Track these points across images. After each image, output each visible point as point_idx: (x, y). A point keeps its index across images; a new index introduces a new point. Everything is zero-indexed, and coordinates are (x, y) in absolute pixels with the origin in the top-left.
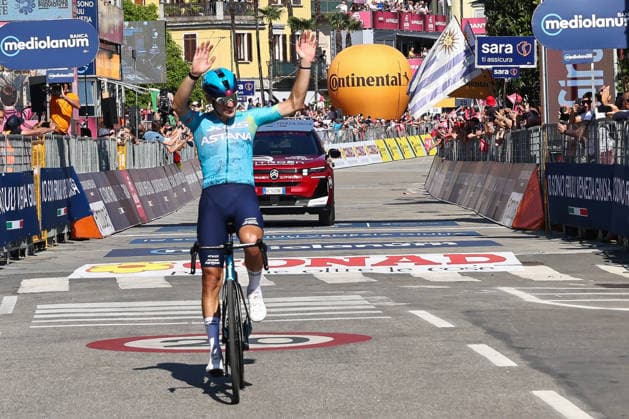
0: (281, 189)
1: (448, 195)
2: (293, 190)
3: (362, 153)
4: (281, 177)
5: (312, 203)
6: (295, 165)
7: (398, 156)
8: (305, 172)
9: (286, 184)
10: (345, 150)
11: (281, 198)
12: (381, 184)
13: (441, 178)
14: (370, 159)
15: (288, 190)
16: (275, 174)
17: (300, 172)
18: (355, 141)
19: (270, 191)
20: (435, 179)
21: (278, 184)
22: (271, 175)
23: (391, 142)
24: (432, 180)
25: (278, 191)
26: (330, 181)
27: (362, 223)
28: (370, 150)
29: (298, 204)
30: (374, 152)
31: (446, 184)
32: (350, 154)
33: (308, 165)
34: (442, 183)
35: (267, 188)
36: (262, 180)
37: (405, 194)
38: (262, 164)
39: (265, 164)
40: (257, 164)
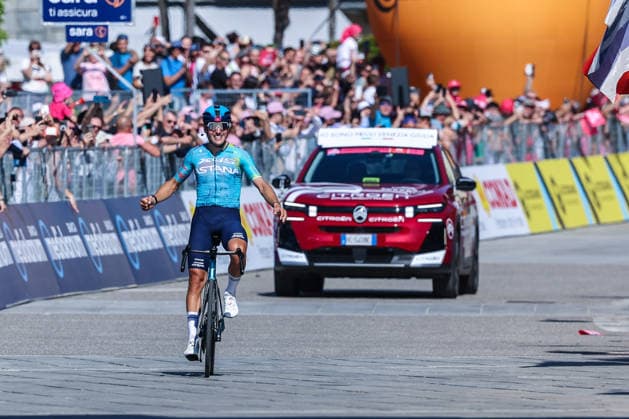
0: (369, 237)
2: (391, 239)
4: (371, 220)
5: (419, 260)
6: (395, 201)
8: (410, 212)
9: (380, 230)
11: (369, 253)
15: (381, 239)
16: (361, 212)
17: (402, 213)
19: (352, 240)
21: (365, 228)
22: (356, 215)
25: (366, 240)
28: (491, 194)
29: (397, 263)
33: (414, 201)
35: (348, 236)
36: (341, 222)
37: (582, 333)
38: (343, 197)
39: (347, 198)
40: (334, 197)
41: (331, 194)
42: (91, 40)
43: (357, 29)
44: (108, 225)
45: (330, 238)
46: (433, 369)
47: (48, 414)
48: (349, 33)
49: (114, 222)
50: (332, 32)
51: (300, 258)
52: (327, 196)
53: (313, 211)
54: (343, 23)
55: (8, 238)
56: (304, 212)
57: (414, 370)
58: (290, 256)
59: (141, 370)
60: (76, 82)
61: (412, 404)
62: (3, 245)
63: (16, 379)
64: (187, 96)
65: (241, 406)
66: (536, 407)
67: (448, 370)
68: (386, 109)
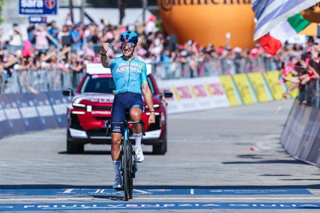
1: (306, 153)
3: (201, 94)
7: (250, 98)
10: (179, 89)
12: (222, 136)
13: (300, 129)
14: (212, 102)
18: (192, 76)
20: (293, 130)
23: (242, 79)
24: (290, 132)
26: (163, 118)
27: (184, 189)
28: (212, 90)
30: (217, 92)
31: (305, 137)
32: (185, 95)
34: (300, 136)
36: (104, 115)
37: (252, 149)
38: (105, 101)
39: (108, 102)
40: (100, 101)
41: (99, 99)
42: (40, 23)
43: (154, 18)
44: (47, 102)
45: (99, 123)
46: (187, 165)
47: (21, 184)
48: (151, 20)
49: (50, 101)
50: (144, 19)
51: (83, 134)
52: (97, 101)
53: (89, 108)
54: (149, 15)
55: (4, 108)
56: (85, 109)
57: (179, 165)
58: (77, 133)
59: (62, 165)
60: (33, 41)
61: (179, 180)
62: (2, 111)
63: (8, 169)
64: (81, 47)
65: (104, 181)
66: (232, 181)
67: (194, 165)
68: (167, 52)
